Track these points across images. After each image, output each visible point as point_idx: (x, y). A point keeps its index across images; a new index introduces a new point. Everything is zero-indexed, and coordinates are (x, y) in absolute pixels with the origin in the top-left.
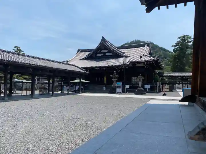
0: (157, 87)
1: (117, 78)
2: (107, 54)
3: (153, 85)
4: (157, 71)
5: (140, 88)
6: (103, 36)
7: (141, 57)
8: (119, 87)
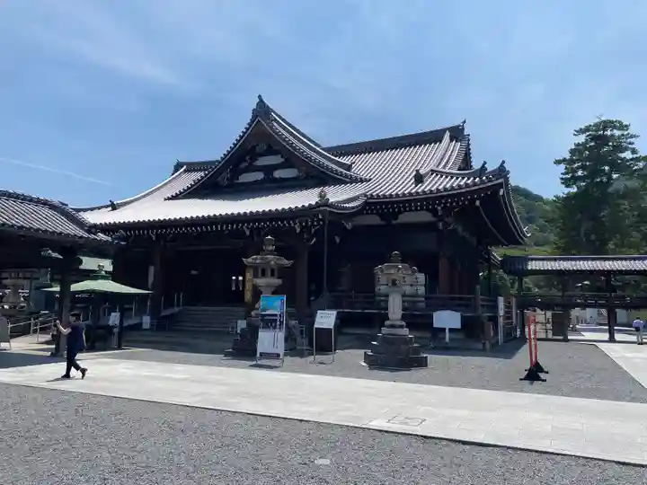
0: (494, 319)
1: (281, 272)
2: (278, 174)
3: (475, 310)
4: (498, 254)
5: (393, 326)
6: (260, 97)
7: (419, 179)
8: (270, 323)
